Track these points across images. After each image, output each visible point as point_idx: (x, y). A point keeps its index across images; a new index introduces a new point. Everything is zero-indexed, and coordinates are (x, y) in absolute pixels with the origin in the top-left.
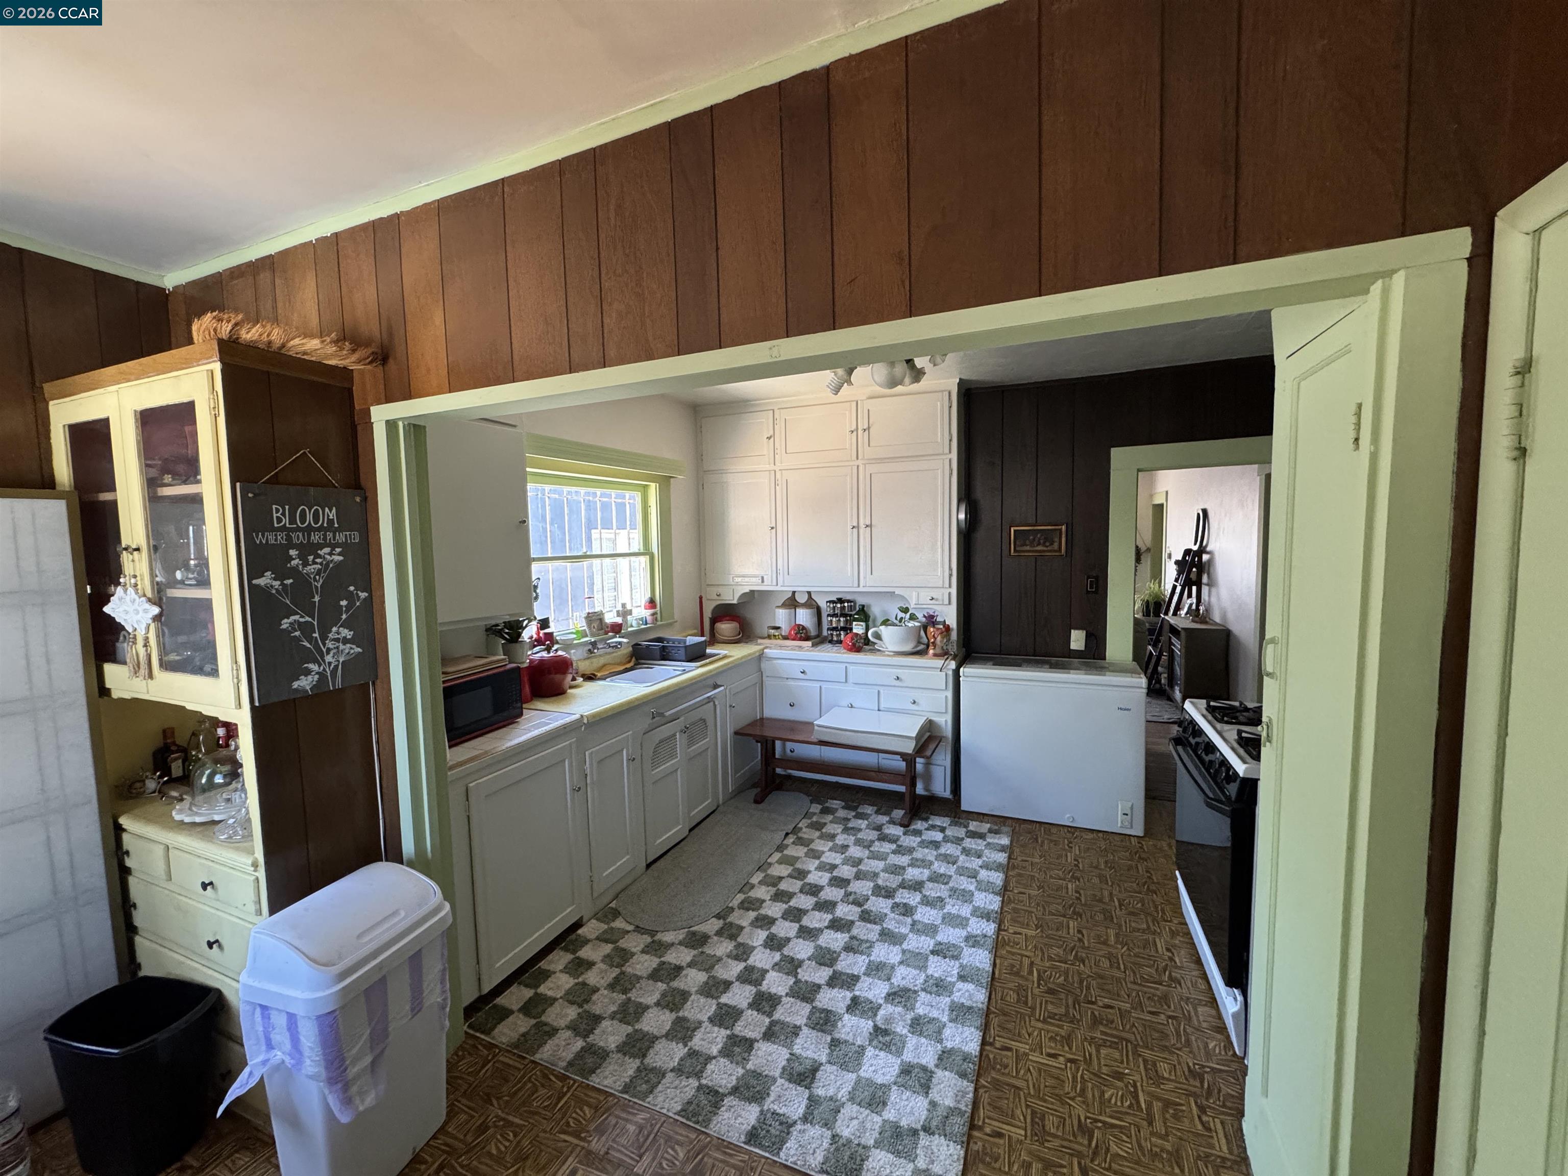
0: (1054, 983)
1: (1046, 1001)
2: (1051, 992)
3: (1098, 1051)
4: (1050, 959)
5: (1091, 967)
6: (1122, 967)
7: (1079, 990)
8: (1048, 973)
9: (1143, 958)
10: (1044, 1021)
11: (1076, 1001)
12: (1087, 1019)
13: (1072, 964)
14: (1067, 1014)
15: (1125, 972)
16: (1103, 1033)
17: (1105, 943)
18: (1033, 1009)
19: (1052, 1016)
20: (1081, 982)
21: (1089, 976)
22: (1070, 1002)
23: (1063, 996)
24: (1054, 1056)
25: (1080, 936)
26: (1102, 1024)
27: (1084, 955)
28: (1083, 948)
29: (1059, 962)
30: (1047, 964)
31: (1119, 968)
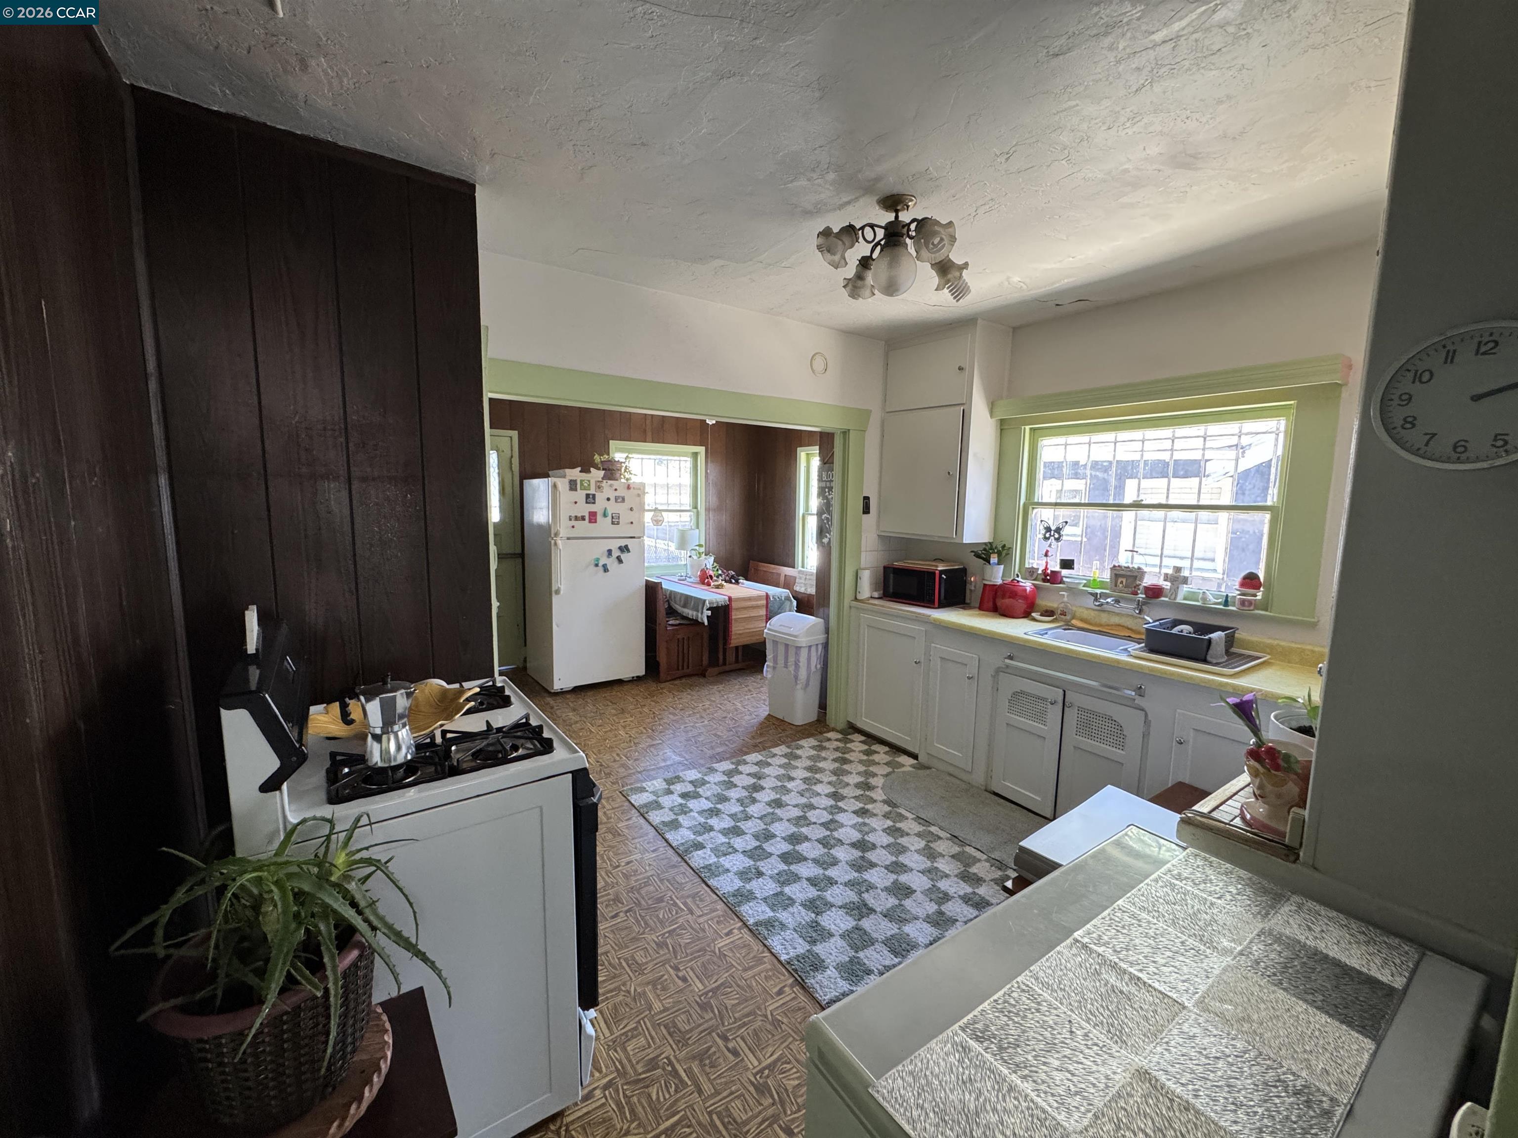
0: (664, 908)
1: (657, 890)
2: (660, 900)
3: (606, 882)
4: (682, 927)
5: (648, 944)
6: (624, 964)
7: (643, 914)
8: (674, 913)
9: (611, 991)
10: (648, 878)
11: (638, 904)
12: (624, 896)
13: (664, 934)
14: (638, 891)
15: (619, 959)
16: (609, 894)
17: (654, 983)
18: (661, 880)
19: (646, 884)
20: (646, 923)
21: (643, 933)
22: (643, 903)
23: (650, 902)
24: (628, 863)
25: (680, 974)
26: (613, 900)
27: (662, 952)
28: (668, 961)
29: (674, 930)
30: (681, 920)
31: (626, 960)
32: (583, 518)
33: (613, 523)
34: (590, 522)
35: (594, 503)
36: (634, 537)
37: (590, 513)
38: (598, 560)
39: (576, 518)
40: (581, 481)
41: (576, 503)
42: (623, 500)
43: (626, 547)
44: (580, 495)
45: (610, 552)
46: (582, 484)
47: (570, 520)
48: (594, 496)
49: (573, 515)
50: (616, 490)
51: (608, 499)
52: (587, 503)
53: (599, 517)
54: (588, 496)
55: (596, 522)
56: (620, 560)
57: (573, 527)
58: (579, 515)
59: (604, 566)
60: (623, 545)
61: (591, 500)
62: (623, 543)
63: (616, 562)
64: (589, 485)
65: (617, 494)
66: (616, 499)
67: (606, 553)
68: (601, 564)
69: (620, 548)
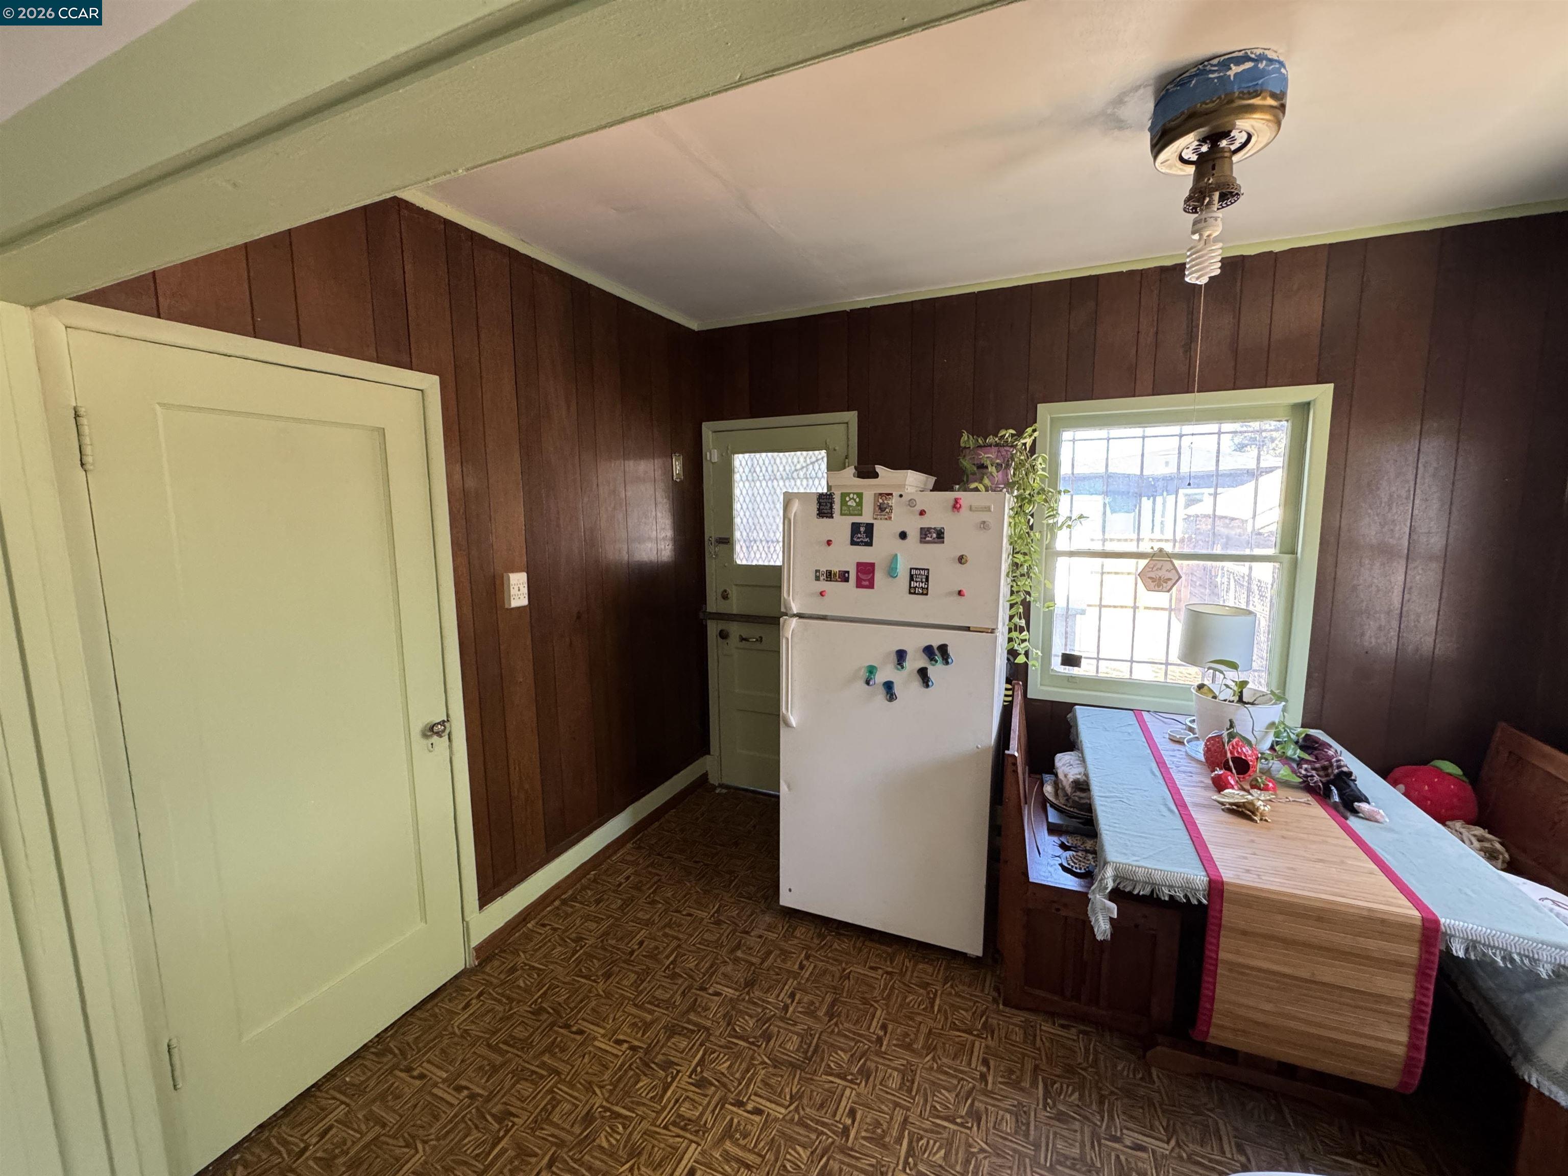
32: (844, 577)
33: (912, 591)
34: (859, 585)
35: (870, 544)
36: (968, 629)
37: (859, 565)
38: (872, 670)
39: (830, 576)
40: (844, 495)
41: (829, 543)
42: (940, 535)
43: (943, 649)
44: (841, 526)
45: (901, 656)
46: (844, 503)
47: (817, 579)
48: (870, 528)
49: (823, 569)
50: (922, 513)
51: (903, 536)
52: (853, 543)
53: (879, 576)
54: (855, 527)
55: (871, 586)
56: (923, 673)
57: (822, 594)
58: (836, 569)
59: (889, 686)
60: (935, 644)
61: (862, 537)
62: (935, 638)
63: (917, 683)
64: (860, 504)
65: (926, 522)
66: (925, 534)
67: (894, 658)
68: (881, 678)
69: (929, 651)
